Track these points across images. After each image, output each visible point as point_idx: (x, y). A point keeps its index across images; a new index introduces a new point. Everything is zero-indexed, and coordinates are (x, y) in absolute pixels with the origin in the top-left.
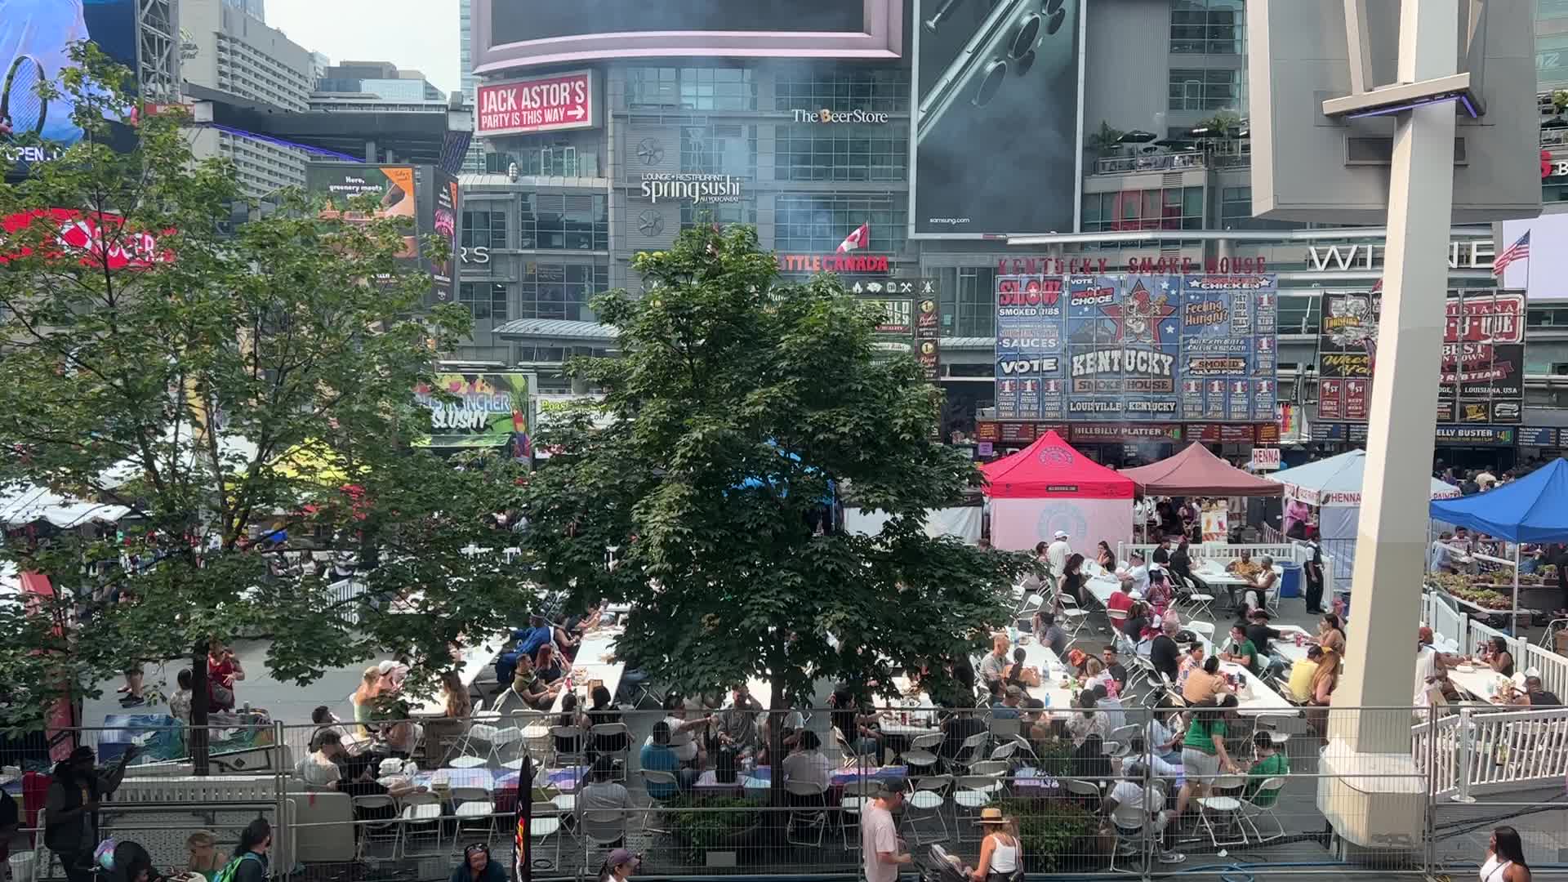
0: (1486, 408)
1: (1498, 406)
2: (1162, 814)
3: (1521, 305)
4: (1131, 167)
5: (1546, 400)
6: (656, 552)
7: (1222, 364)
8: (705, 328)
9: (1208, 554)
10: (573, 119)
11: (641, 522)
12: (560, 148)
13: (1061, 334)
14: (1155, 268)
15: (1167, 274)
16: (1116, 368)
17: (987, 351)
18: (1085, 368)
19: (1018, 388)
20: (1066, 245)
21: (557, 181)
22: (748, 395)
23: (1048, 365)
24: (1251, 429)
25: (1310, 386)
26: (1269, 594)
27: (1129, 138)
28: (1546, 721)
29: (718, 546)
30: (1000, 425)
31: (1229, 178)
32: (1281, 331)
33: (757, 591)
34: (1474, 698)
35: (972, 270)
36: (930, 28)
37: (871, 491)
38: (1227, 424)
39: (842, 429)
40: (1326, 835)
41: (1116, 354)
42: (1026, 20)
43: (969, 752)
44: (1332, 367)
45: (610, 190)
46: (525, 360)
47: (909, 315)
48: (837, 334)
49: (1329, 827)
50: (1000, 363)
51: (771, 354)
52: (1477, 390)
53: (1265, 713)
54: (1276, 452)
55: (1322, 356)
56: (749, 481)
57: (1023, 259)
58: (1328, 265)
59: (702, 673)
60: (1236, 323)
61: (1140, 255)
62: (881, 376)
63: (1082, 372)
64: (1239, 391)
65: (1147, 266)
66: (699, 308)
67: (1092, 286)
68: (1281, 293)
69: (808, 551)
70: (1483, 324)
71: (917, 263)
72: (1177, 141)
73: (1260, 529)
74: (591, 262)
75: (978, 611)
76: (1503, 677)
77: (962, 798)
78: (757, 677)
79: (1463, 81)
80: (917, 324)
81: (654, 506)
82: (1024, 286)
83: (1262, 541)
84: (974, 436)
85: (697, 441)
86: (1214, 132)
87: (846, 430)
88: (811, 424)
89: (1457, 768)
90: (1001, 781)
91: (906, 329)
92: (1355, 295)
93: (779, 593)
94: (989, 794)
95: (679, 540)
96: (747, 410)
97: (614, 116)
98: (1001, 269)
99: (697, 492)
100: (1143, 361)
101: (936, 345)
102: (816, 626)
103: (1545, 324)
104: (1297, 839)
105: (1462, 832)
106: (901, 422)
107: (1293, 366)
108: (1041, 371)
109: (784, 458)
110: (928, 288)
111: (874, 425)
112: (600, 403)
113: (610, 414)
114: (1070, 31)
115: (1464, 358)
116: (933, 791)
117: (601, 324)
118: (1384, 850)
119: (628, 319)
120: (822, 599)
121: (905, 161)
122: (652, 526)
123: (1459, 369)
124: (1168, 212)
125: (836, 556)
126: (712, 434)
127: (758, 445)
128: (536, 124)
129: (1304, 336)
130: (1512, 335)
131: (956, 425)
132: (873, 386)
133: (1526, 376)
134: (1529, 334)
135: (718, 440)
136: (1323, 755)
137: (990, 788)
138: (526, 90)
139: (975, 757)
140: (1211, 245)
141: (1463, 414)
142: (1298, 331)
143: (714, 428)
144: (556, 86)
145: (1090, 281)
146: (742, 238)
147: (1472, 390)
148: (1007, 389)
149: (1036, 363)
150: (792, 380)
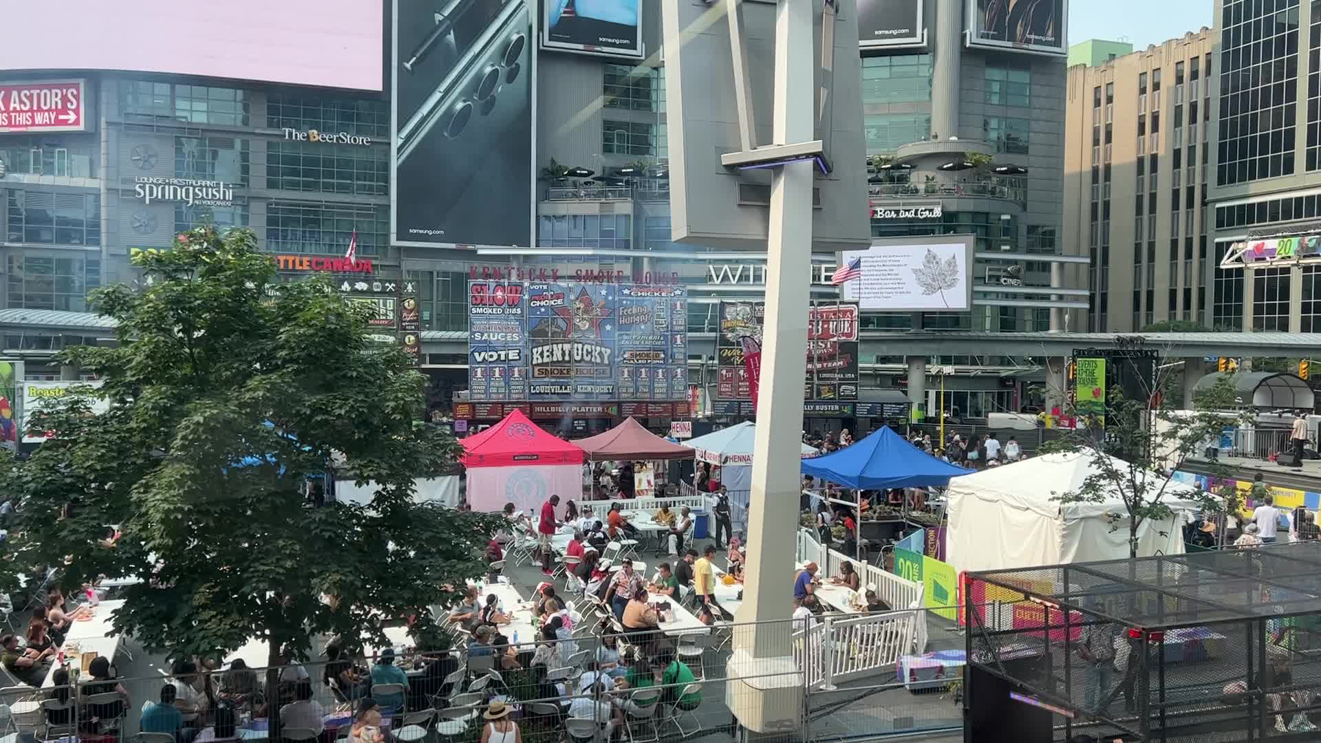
0: (834, 388)
1: (843, 387)
2: (609, 723)
3: (856, 313)
4: (575, 195)
5: (873, 382)
6: (157, 528)
7: (648, 355)
8: (205, 319)
9: (640, 506)
10: (65, 122)
11: (140, 501)
12: (51, 149)
13: (523, 330)
14: (596, 278)
15: (605, 284)
16: (567, 358)
17: (463, 343)
18: (542, 357)
19: (488, 374)
20: (526, 256)
21: (47, 180)
22: (249, 382)
23: (513, 355)
24: (670, 406)
25: (712, 372)
26: (686, 537)
27: (573, 173)
28: (882, 623)
29: (217, 520)
30: (473, 406)
31: (649, 209)
32: (690, 330)
33: (257, 560)
34: (833, 609)
35: (446, 274)
36: (406, 69)
37: (366, 466)
38: (652, 403)
39: (337, 412)
40: (732, 726)
41: (567, 347)
42: (488, 70)
43: (450, 686)
44: (728, 358)
45: (103, 191)
46: (11, 348)
47: (393, 311)
48: (333, 327)
49: (735, 720)
50: (472, 353)
51: (270, 345)
52: (828, 375)
53: (683, 632)
54: (688, 424)
55: (720, 350)
56: (249, 460)
57: (491, 267)
58: (722, 280)
59: (204, 638)
60: (657, 323)
61: (584, 267)
62: (373, 365)
63: (540, 361)
64: (660, 376)
65: (590, 277)
66: (199, 302)
67: (547, 291)
68: (690, 300)
69: (307, 521)
70: (831, 326)
71: (399, 266)
72: (610, 178)
73: (678, 485)
74: (83, 256)
75: (460, 566)
76: (853, 591)
77: (444, 728)
78: (257, 637)
79: (817, 146)
80: (401, 320)
81: (153, 486)
82: (491, 290)
83: (679, 494)
84: (451, 414)
85: (198, 423)
86: (638, 172)
87: (343, 412)
88: (309, 406)
89: (823, 665)
90: (477, 709)
91: (391, 323)
92: (744, 303)
93: (278, 560)
94: (467, 722)
95: (180, 516)
96: (248, 396)
97: (108, 123)
98: (472, 275)
99: (198, 471)
100: (588, 353)
101: (417, 337)
102: (313, 589)
103: (871, 327)
104: (711, 732)
105: (828, 713)
106: (392, 404)
107: (699, 357)
108: (507, 359)
109: (283, 437)
110: (410, 288)
111: (368, 408)
112: (98, 390)
113: (107, 400)
114: (525, 81)
115: (819, 352)
116: (418, 724)
117: (100, 316)
118: (775, 733)
119: (127, 311)
120: (318, 564)
121: (387, 179)
122: (152, 504)
123: (815, 360)
124: (604, 233)
125: (332, 524)
126: (212, 417)
127: (258, 427)
128: (27, 125)
129: (707, 334)
130: (850, 335)
131: (434, 406)
132: (366, 373)
133: (860, 365)
134: (861, 334)
135: (219, 423)
136: (729, 663)
137: (468, 717)
138: (15, 94)
139: (454, 691)
140: (637, 262)
141: (819, 394)
142: (702, 330)
143: (215, 411)
144: (47, 91)
145: (545, 287)
146: (242, 240)
147: (825, 375)
148: (479, 375)
149: (503, 354)
150: (291, 367)
